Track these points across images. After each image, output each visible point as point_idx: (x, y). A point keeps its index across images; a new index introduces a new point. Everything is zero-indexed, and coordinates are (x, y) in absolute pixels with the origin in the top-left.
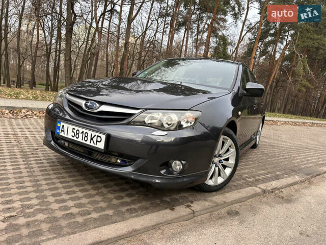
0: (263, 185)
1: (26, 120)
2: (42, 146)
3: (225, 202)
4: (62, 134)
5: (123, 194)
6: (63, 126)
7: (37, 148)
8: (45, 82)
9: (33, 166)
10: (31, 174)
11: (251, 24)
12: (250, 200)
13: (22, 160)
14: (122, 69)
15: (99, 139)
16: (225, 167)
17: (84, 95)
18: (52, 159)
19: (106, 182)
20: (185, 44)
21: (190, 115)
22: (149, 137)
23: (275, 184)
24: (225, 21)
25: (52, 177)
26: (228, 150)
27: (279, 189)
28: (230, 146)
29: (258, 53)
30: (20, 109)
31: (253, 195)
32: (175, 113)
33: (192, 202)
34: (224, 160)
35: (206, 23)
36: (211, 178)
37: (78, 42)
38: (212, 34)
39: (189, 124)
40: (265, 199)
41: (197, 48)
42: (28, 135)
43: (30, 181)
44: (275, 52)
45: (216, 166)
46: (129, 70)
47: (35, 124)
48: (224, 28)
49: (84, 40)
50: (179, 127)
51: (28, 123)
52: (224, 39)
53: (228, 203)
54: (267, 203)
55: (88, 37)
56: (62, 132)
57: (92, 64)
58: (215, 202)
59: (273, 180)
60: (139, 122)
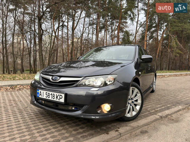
0: (160, 113)
1: (20, 91)
2: (30, 105)
3: (138, 126)
4: (40, 96)
5: (78, 128)
6: (40, 92)
7: (27, 106)
8: (29, 69)
9: (26, 117)
10: (25, 122)
11: (141, 23)
12: (154, 123)
13: (19, 114)
14: (71, 56)
15: (61, 97)
16: (136, 105)
17: (51, 73)
18: (36, 112)
19: (67, 121)
20: (105, 38)
21: (111, 77)
22: (89, 93)
23: (167, 112)
24: (126, 23)
25: (37, 122)
26: (136, 95)
27: (170, 115)
28: (137, 93)
29: (148, 38)
30: (16, 85)
31: (154, 120)
32: (102, 77)
33: (119, 128)
34: (135, 101)
35: (116, 26)
36: (128, 113)
37: (46, 44)
38: (120, 31)
39: (111, 83)
40: (163, 122)
41: (112, 39)
42: (22, 100)
43: (25, 125)
44: (158, 36)
45: (130, 105)
46: (75, 57)
47: (25, 93)
48: (126, 27)
49: (49, 43)
50: (105, 84)
51: (21, 93)
52: (127, 33)
53: (140, 126)
54: (164, 124)
55: (51, 41)
56: (40, 95)
57: (55, 56)
58: (132, 127)
59: (166, 110)
60: (82, 84)
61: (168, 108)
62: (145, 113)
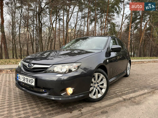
0: (124, 96)
3: (100, 107)
12: (116, 105)
15: (32, 81)
21: (75, 65)
26: (102, 80)
27: (134, 98)
28: (103, 78)
31: (117, 102)
33: (82, 108)
35: (104, 18)
36: (94, 95)
39: (75, 69)
40: (125, 103)
44: (141, 27)
53: (102, 107)
54: (125, 106)
58: (95, 107)
59: (132, 93)
60: (51, 71)
61: (135, 91)
62: (112, 95)
